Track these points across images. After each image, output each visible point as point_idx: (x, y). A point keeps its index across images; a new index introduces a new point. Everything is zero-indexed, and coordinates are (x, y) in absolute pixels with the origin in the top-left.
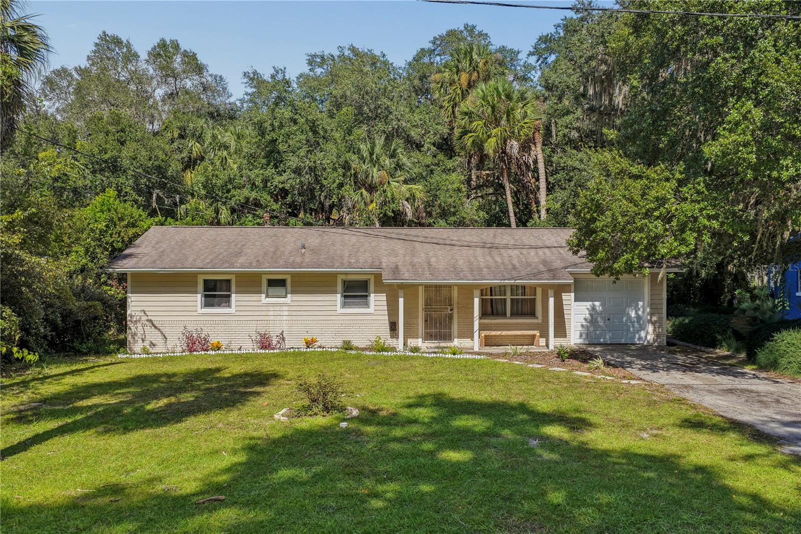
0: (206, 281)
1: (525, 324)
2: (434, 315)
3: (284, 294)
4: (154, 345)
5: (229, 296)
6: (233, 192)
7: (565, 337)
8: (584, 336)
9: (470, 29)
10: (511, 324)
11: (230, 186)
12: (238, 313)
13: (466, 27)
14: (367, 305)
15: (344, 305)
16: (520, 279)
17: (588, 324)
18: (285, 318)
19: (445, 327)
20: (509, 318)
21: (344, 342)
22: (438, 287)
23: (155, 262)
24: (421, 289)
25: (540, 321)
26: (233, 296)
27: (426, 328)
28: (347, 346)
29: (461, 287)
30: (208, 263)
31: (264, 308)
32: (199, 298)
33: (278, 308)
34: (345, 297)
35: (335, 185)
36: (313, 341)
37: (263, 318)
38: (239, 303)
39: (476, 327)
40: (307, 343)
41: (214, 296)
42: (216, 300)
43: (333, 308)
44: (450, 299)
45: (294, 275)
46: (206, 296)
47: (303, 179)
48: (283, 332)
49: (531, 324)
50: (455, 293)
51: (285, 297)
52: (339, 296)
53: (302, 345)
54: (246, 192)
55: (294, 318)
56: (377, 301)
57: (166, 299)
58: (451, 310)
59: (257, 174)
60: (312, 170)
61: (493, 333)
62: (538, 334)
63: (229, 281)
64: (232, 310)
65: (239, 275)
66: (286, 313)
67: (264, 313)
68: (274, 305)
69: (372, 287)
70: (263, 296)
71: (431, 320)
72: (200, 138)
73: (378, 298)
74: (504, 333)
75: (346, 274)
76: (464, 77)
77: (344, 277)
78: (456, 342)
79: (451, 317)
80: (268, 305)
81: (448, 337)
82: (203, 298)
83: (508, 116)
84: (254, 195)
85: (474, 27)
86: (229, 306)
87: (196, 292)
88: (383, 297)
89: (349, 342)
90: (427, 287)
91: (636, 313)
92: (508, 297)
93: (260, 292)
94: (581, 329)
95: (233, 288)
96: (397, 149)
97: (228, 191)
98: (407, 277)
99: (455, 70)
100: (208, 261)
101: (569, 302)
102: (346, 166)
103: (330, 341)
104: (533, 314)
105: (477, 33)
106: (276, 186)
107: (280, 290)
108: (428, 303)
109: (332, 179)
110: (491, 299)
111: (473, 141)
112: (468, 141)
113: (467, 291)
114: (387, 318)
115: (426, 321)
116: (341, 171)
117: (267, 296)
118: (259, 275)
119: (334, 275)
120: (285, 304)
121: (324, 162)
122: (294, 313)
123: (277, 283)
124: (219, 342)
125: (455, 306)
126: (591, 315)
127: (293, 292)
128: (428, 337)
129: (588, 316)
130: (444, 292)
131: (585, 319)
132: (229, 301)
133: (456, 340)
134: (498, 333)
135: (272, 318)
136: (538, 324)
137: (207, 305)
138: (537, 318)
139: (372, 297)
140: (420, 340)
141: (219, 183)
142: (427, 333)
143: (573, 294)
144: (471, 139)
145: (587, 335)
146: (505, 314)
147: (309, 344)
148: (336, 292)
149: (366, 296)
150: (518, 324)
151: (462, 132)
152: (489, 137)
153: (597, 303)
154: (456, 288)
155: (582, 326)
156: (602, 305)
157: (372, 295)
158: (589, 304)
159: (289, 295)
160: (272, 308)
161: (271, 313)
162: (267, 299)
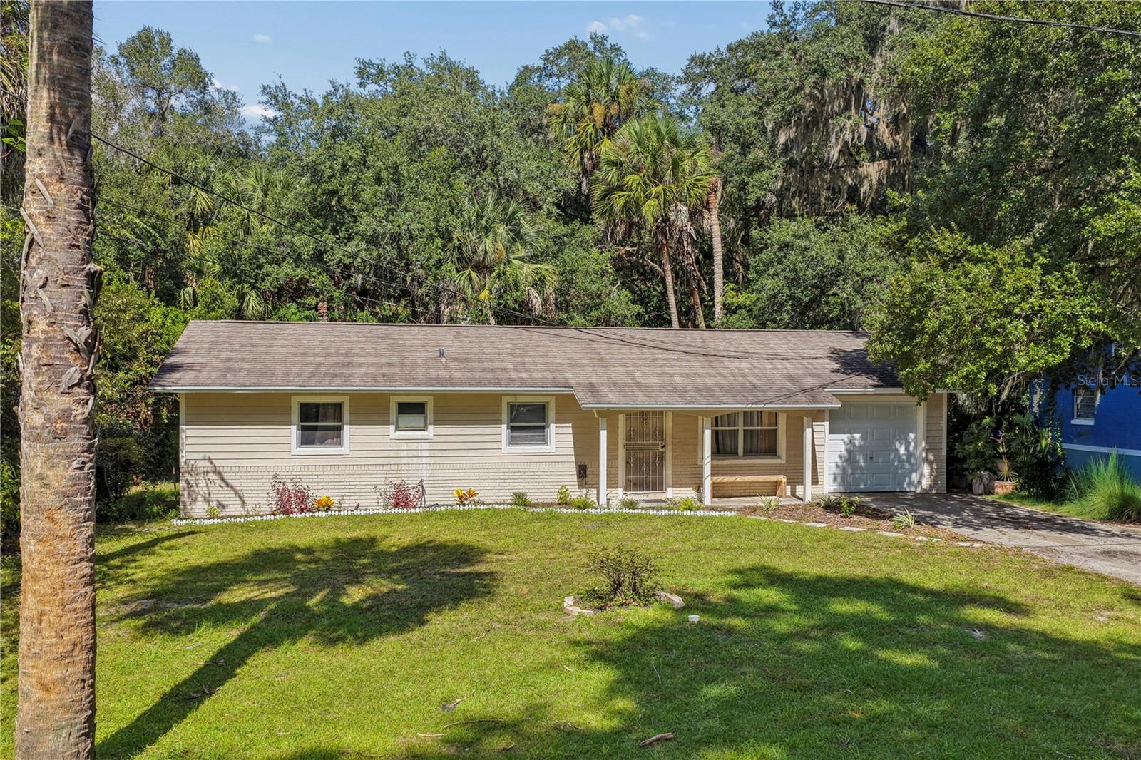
0: (303, 406)
1: (763, 465)
2: (639, 454)
3: (422, 425)
4: (224, 507)
5: (339, 429)
6: (268, 268)
7: (816, 483)
8: (839, 480)
9: (599, 41)
10: (745, 466)
11: (262, 260)
12: (351, 454)
13: (593, 38)
14: (544, 441)
15: (511, 441)
16: (771, 403)
17: (845, 464)
18: (425, 460)
19: (654, 472)
20: (741, 458)
21: (515, 494)
22: (645, 414)
23: (224, 376)
24: (622, 418)
25: (784, 462)
26: (347, 428)
27: (628, 473)
28: (521, 500)
29: (677, 414)
30: (310, 378)
31: (394, 447)
32: (293, 431)
33: (414, 446)
34: (513, 428)
35: (432, 262)
36: (471, 494)
37: (391, 461)
38: (356, 439)
39: (707, 470)
40: (460, 498)
41: (315, 428)
42: (318, 434)
43: (496, 445)
44: (662, 431)
45: (438, 396)
46: (303, 429)
47: (381, 251)
48: (422, 481)
49: (771, 465)
50: (669, 423)
51: (425, 429)
52: (504, 427)
53: (453, 499)
54: (287, 268)
55: (438, 460)
56: (560, 435)
57: (242, 433)
58: (663, 447)
59: (303, 242)
60: (395, 238)
61: (726, 479)
62: (784, 480)
63: (338, 406)
64: (345, 449)
65: (355, 396)
66: (426, 453)
67: (392, 454)
68: (409, 441)
69: (552, 414)
70: (392, 427)
71: (635, 463)
72: (206, 186)
73: (560, 431)
74: (740, 479)
75: (515, 394)
76: (599, 110)
77: (511, 400)
78: (670, 493)
79: (662, 457)
80: (400, 441)
81: (658, 486)
82: (300, 432)
83: (674, 168)
84: (300, 272)
85: (605, 38)
86: (340, 444)
87: (289, 423)
88: (568, 429)
89: (523, 494)
90: (630, 414)
91: (907, 449)
92: (741, 428)
93: (387, 422)
94: (835, 471)
95: (346, 415)
96: (517, 212)
97: (260, 267)
98: (613, 400)
99: (584, 98)
100: (306, 375)
101: (822, 435)
102: (446, 236)
103: (494, 494)
104: (772, 451)
105: (608, 46)
106: (340, 261)
107: (416, 420)
108: (631, 438)
109: (425, 253)
111: (626, 202)
112: (618, 201)
113: (688, 419)
114: (573, 459)
115: (627, 463)
116: (439, 241)
117: (397, 429)
118: (384, 397)
119: (498, 397)
120: (425, 440)
121: (413, 226)
122: (438, 453)
123: (412, 408)
124: (329, 498)
125: (669, 441)
126: (849, 451)
127: (436, 422)
128: (631, 485)
129: (845, 453)
130: (653, 420)
131: (840, 457)
132: (339, 436)
133: (670, 490)
135: (405, 461)
136: (781, 465)
137: (305, 441)
138: (780, 458)
139: (553, 429)
140: (620, 490)
141: (246, 254)
142: (628, 481)
143: (827, 424)
144: (622, 201)
145: (843, 479)
146: (737, 453)
147: (462, 499)
148: (499, 422)
149: (543, 428)
150: (754, 466)
151: (605, 191)
152: (648, 197)
153: (857, 436)
154: (670, 416)
155: (837, 466)
156: (862, 438)
157: (553, 426)
158: (845, 437)
159: (430, 427)
160: (405, 447)
161: (404, 454)
162: (398, 433)
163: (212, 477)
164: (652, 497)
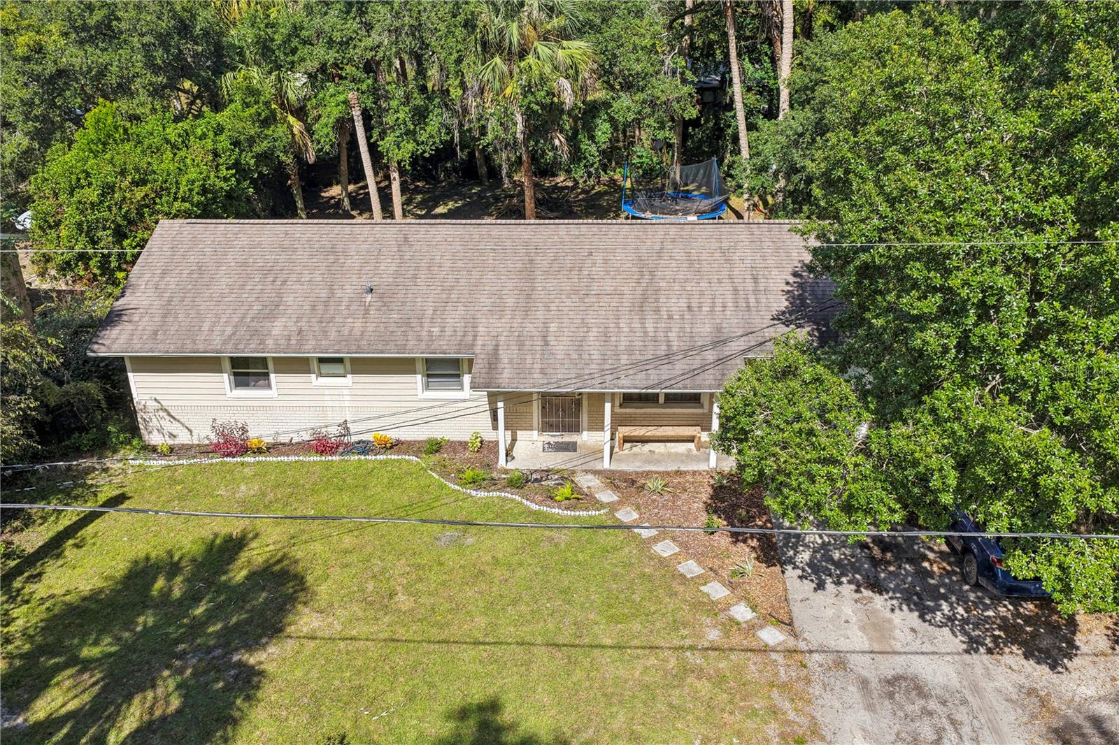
0: (233, 359)
1: (684, 414)
2: (555, 400)
3: (342, 373)
4: (175, 436)
5: (267, 375)
10: (664, 414)
12: (281, 398)
14: (459, 387)
15: (427, 387)
18: (347, 404)
19: (570, 416)
20: (662, 406)
23: (156, 333)
25: (706, 411)
26: (272, 376)
27: (544, 415)
31: (317, 392)
32: (226, 377)
33: (336, 392)
34: (428, 376)
36: (386, 440)
37: (316, 404)
38: (280, 385)
41: (247, 374)
42: (251, 379)
43: (412, 392)
46: (235, 374)
48: (346, 419)
49: (693, 414)
51: (344, 376)
52: (419, 376)
55: (359, 404)
58: (579, 394)
61: (635, 433)
62: (699, 435)
63: (264, 360)
64: (273, 393)
66: (347, 398)
67: (317, 398)
68: (330, 387)
69: (465, 365)
70: (314, 376)
71: (551, 408)
78: (585, 437)
79: (578, 404)
80: (322, 387)
81: (576, 428)
82: (232, 378)
86: (270, 389)
87: (220, 371)
93: (309, 371)
95: (271, 367)
98: (505, 381)
104: (696, 399)
107: (336, 369)
114: (487, 404)
115: (543, 407)
117: (321, 375)
120: (347, 387)
122: (358, 398)
123: (331, 361)
124: (259, 440)
127: (354, 371)
128: (547, 427)
132: (268, 381)
133: (585, 433)
135: (329, 404)
137: (238, 384)
138: (702, 407)
139: (466, 378)
140: (535, 432)
142: (544, 423)
146: (657, 401)
148: (414, 372)
149: (458, 376)
150: (673, 416)
157: (466, 375)
159: (349, 376)
160: (327, 392)
161: (327, 398)
162: (320, 379)
163: (162, 414)
164: (568, 439)
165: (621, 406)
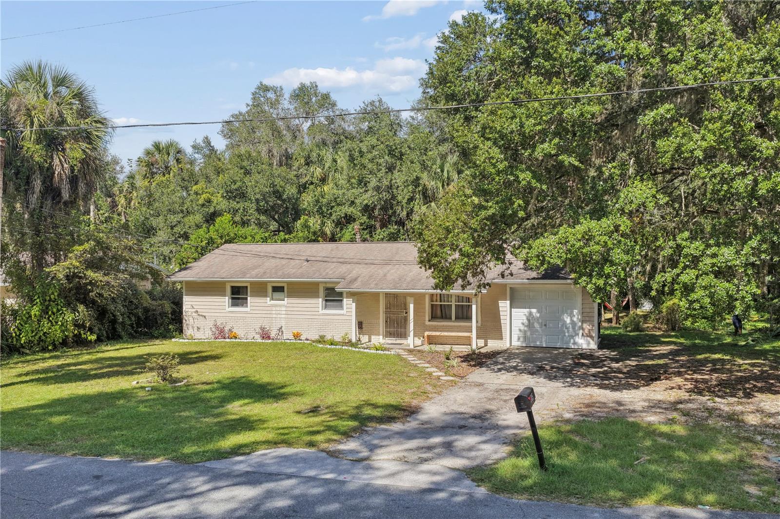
0: (232, 287)
1: (463, 327)
2: (393, 317)
3: (283, 298)
5: (247, 299)
7: (501, 339)
8: (521, 339)
10: (455, 326)
12: (251, 312)
14: (341, 307)
15: (325, 307)
17: (526, 328)
18: (283, 316)
19: (401, 327)
20: (453, 322)
21: (320, 336)
22: (396, 296)
24: (381, 297)
25: (479, 325)
26: (249, 298)
27: (386, 327)
28: (321, 340)
30: (233, 274)
31: (269, 309)
32: (227, 299)
33: (278, 309)
34: (326, 301)
36: (299, 335)
37: (269, 316)
38: (252, 304)
40: (295, 336)
41: (238, 298)
42: (239, 301)
44: (405, 304)
45: (289, 283)
46: (233, 298)
48: (282, 327)
51: (283, 300)
52: (321, 300)
53: (292, 337)
54: (345, 208)
55: (289, 316)
56: (349, 306)
57: (211, 300)
58: (406, 313)
61: (434, 333)
63: (246, 288)
64: (248, 309)
65: (252, 283)
66: (284, 312)
68: (276, 306)
70: (268, 299)
71: (390, 321)
73: (349, 302)
75: (326, 283)
77: (324, 285)
79: (406, 319)
80: (272, 306)
81: (404, 336)
82: (230, 300)
86: (247, 306)
87: (225, 296)
89: (324, 336)
90: (386, 295)
91: (571, 320)
92: (453, 304)
93: (266, 296)
94: (518, 333)
95: (249, 293)
101: (505, 309)
103: (310, 334)
107: (280, 295)
108: (388, 307)
110: (441, 305)
113: (419, 297)
115: (386, 321)
117: (272, 299)
118: (264, 284)
119: (317, 284)
120: (283, 306)
122: (289, 313)
123: (278, 289)
124: (236, 333)
126: (529, 320)
127: (289, 296)
128: (389, 334)
129: (526, 321)
130: (400, 298)
131: (523, 324)
132: (247, 303)
134: (438, 333)
135: (274, 316)
137: (234, 305)
139: (345, 301)
140: (381, 337)
142: (387, 332)
143: (508, 302)
145: (525, 338)
146: (451, 318)
148: (318, 297)
149: (341, 301)
150: (460, 326)
153: (534, 311)
155: (520, 330)
156: (538, 312)
157: (345, 300)
158: (526, 311)
159: (286, 299)
160: (274, 309)
161: (274, 312)
162: (272, 302)
164: (399, 341)
165: (429, 321)
